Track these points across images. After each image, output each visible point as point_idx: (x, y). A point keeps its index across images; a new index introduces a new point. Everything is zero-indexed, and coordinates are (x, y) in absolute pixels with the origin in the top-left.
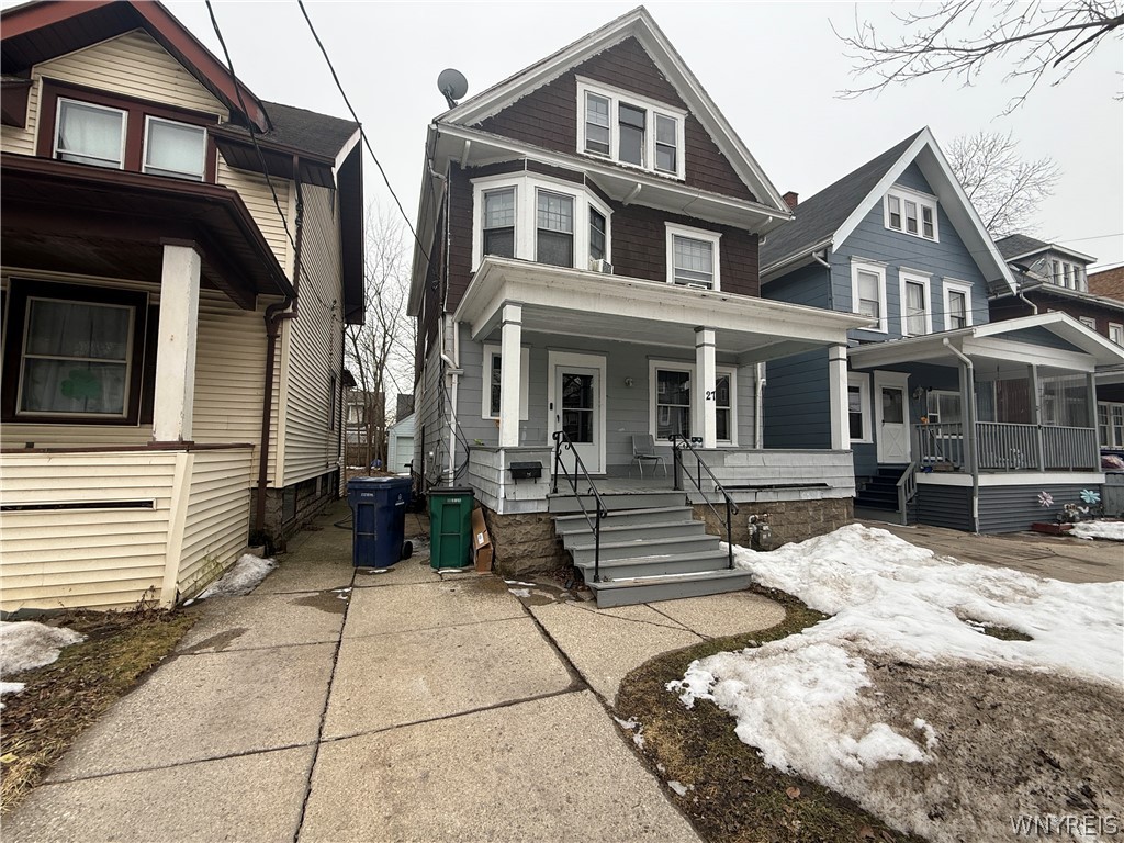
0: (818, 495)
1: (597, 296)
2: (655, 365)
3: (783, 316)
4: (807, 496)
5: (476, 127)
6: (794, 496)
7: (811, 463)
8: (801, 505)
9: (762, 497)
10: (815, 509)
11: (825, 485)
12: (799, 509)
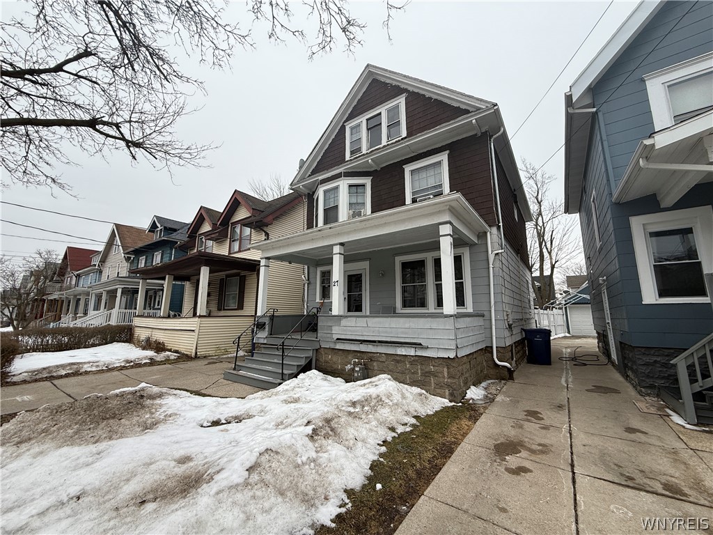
0: (411, 352)
1: (288, 245)
2: (399, 260)
3: (383, 220)
4: (402, 351)
5: (310, 175)
6: (391, 350)
7: (407, 326)
8: (398, 358)
9: (363, 348)
10: (411, 363)
11: (421, 344)
12: (398, 362)
